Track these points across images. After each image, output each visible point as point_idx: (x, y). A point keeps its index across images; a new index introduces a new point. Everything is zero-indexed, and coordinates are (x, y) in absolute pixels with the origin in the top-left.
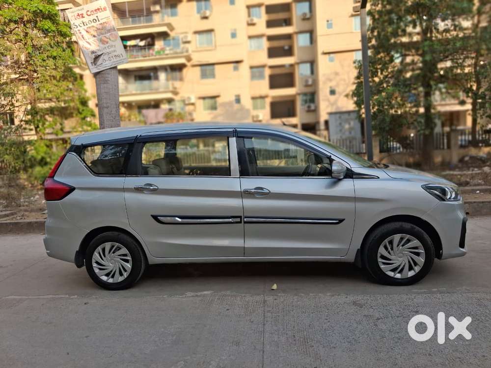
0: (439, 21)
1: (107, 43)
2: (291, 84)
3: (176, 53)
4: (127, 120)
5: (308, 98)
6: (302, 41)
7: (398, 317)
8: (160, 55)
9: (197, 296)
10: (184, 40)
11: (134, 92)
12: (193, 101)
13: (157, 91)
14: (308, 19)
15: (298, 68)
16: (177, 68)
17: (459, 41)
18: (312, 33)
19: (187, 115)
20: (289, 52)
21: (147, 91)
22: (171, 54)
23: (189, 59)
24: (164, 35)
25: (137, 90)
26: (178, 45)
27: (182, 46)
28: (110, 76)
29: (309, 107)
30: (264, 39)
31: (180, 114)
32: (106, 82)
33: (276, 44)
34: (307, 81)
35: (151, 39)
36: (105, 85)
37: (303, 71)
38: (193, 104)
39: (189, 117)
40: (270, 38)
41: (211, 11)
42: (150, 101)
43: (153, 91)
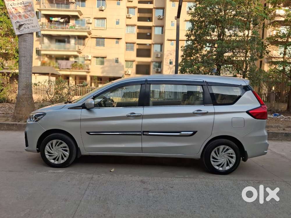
0: (226, 30)
1: (28, 18)
2: (149, 56)
3: (83, 29)
4: (48, 65)
5: (157, 64)
6: (157, 31)
7: (161, 190)
8: (72, 29)
9: (54, 173)
10: (88, 22)
11: (54, 49)
12: (90, 58)
13: (68, 50)
14: (161, 19)
15: (153, 46)
16: (82, 38)
17: (235, 43)
18: (163, 27)
19: (86, 66)
20: (149, 37)
21: (62, 50)
22: (79, 29)
23: (90, 33)
24: (76, 17)
25: (56, 48)
26: (84, 24)
27: (86, 25)
28: (27, 38)
29: (158, 70)
30: (136, 28)
31: (81, 65)
32: (25, 41)
33: (142, 31)
34: (157, 55)
35: (68, 19)
36: (24, 43)
37: (156, 49)
38: (90, 60)
39: (86, 68)
40: (139, 27)
41: (106, 7)
42: (63, 55)
43: (66, 50)
